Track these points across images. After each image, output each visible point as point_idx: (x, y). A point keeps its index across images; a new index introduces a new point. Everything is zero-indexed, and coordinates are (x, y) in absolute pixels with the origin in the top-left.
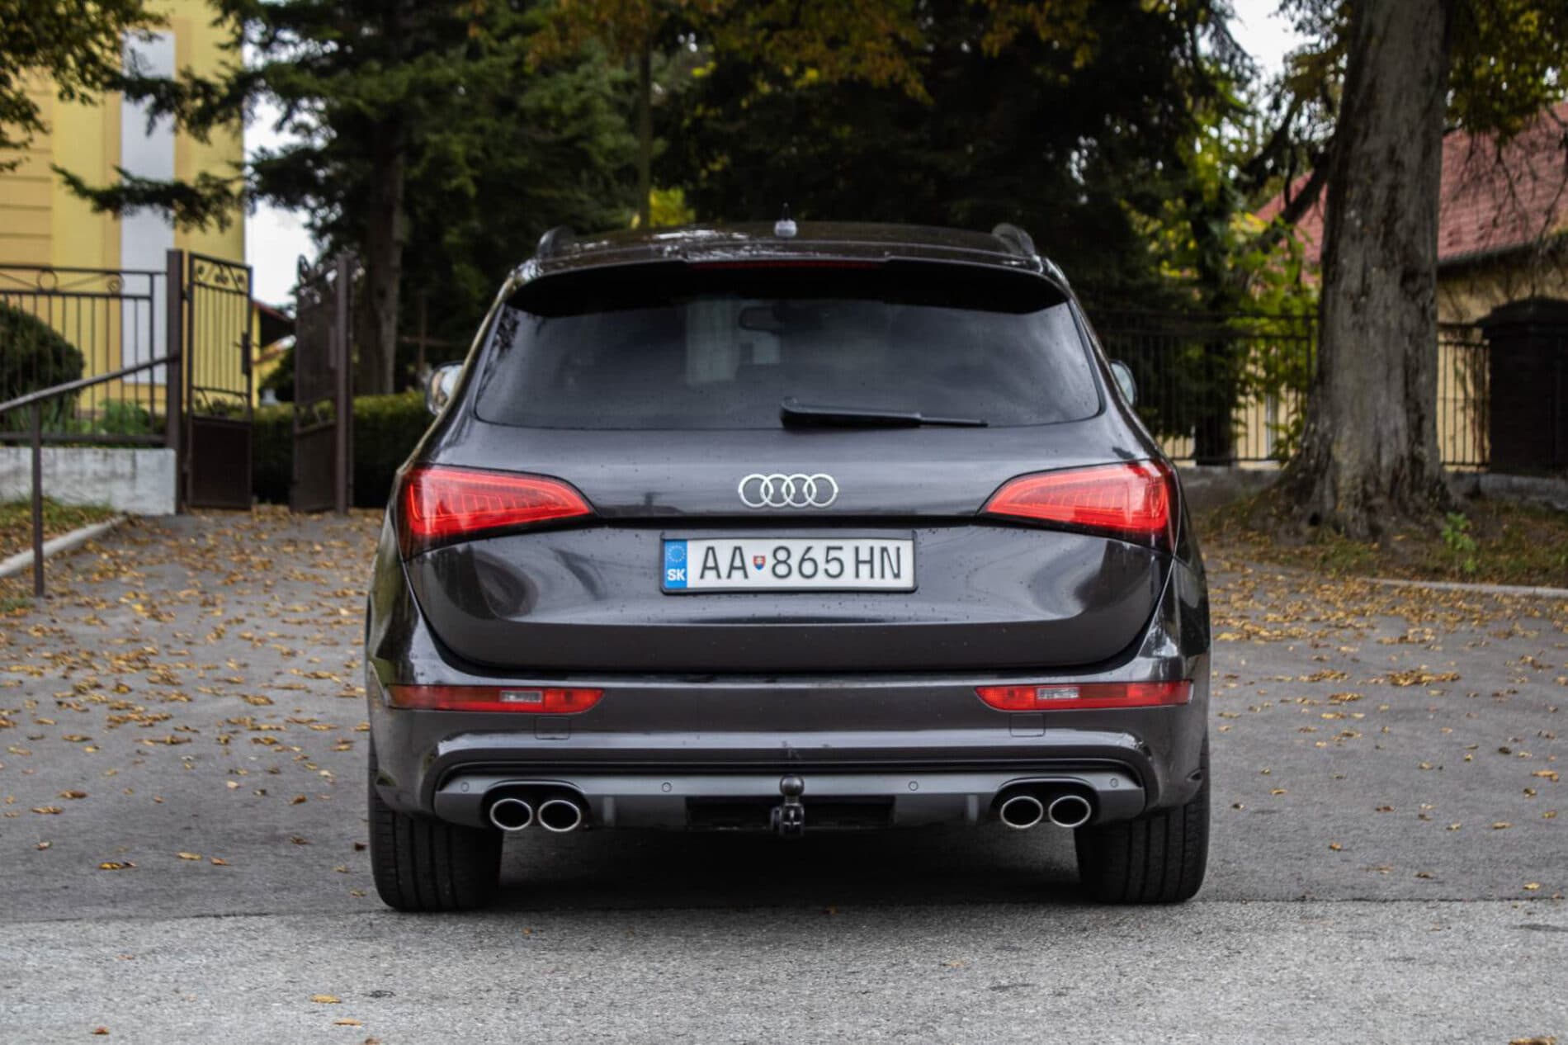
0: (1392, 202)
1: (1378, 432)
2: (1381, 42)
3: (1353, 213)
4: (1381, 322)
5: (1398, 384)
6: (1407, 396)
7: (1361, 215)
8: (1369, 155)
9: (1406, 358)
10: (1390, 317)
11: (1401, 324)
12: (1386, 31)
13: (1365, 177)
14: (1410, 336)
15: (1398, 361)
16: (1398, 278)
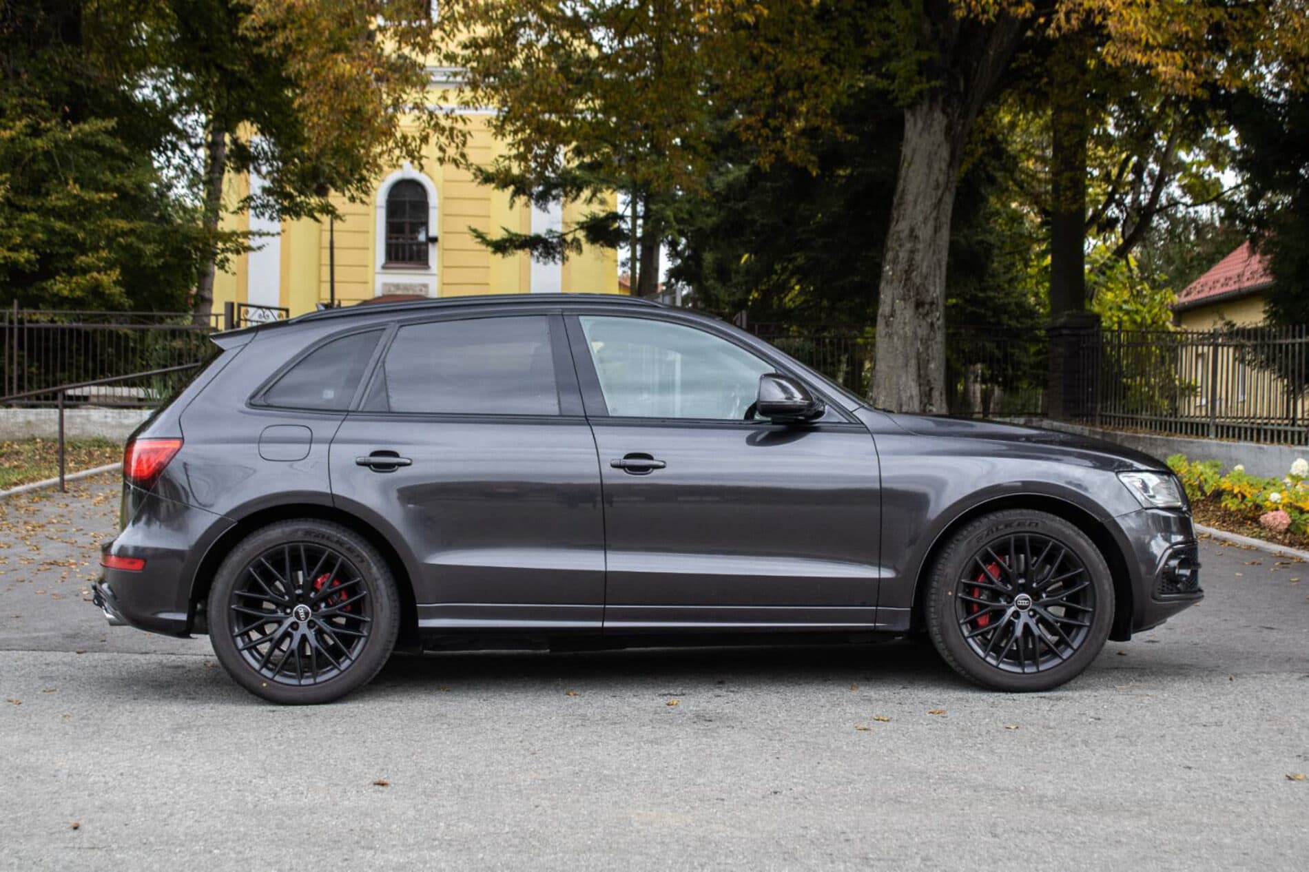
0: (911, 261)
1: (900, 398)
2: (910, 165)
3: (888, 268)
4: (901, 332)
5: (913, 369)
6: (919, 376)
7: (892, 269)
8: (899, 232)
9: (918, 354)
10: (907, 329)
11: (915, 333)
12: (912, 159)
13: (895, 245)
14: (921, 340)
15: (913, 354)
16: (913, 305)
